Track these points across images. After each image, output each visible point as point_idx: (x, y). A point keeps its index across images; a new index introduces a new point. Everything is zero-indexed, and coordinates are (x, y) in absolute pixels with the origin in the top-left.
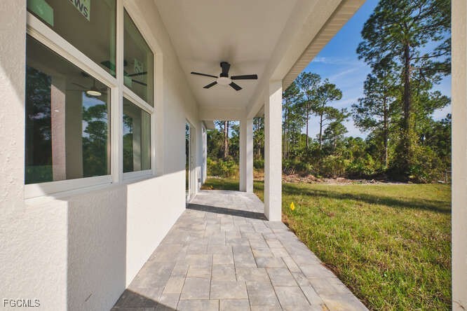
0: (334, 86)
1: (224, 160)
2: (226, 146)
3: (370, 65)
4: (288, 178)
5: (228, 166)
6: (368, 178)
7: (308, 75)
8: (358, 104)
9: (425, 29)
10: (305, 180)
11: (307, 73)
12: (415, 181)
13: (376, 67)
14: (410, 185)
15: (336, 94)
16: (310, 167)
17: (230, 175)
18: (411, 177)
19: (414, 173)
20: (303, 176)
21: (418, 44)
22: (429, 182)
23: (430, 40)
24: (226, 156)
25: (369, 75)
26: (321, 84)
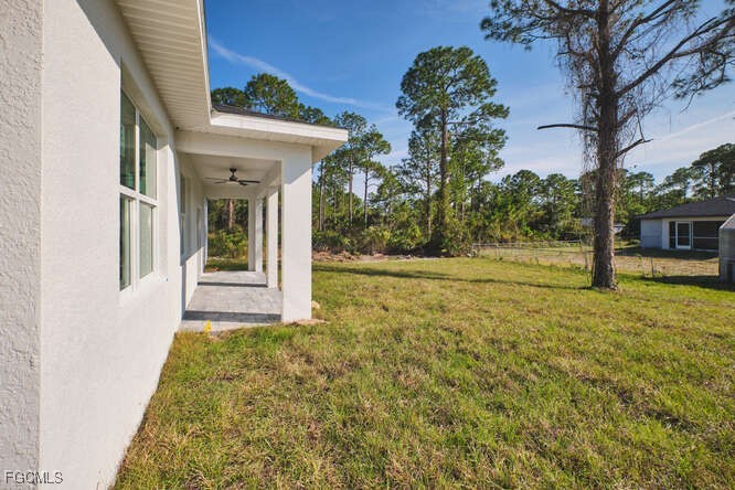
0: (381, 136)
1: (228, 233)
2: (231, 210)
3: (412, 122)
4: (318, 256)
5: (234, 242)
6: (405, 253)
7: (351, 116)
8: (402, 165)
9: (461, 92)
10: (336, 258)
11: (350, 113)
12: (447, 255)
13: (420, 124)
14: (443, 260)
15: (384, 147)
16: (346, 241)
17: (238, 254)
18: (444, 251)
19: (445, 247)
20: (336, 253)
21: (457, 105)
22: (458, 256)
23: (467, 103)
24: (231, 225)
25: (414, 132)
26: (367, 129)
